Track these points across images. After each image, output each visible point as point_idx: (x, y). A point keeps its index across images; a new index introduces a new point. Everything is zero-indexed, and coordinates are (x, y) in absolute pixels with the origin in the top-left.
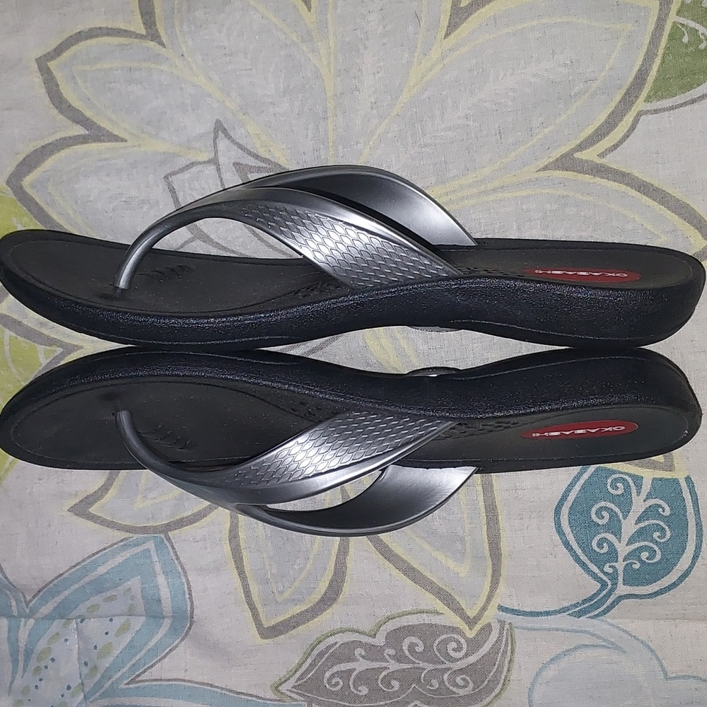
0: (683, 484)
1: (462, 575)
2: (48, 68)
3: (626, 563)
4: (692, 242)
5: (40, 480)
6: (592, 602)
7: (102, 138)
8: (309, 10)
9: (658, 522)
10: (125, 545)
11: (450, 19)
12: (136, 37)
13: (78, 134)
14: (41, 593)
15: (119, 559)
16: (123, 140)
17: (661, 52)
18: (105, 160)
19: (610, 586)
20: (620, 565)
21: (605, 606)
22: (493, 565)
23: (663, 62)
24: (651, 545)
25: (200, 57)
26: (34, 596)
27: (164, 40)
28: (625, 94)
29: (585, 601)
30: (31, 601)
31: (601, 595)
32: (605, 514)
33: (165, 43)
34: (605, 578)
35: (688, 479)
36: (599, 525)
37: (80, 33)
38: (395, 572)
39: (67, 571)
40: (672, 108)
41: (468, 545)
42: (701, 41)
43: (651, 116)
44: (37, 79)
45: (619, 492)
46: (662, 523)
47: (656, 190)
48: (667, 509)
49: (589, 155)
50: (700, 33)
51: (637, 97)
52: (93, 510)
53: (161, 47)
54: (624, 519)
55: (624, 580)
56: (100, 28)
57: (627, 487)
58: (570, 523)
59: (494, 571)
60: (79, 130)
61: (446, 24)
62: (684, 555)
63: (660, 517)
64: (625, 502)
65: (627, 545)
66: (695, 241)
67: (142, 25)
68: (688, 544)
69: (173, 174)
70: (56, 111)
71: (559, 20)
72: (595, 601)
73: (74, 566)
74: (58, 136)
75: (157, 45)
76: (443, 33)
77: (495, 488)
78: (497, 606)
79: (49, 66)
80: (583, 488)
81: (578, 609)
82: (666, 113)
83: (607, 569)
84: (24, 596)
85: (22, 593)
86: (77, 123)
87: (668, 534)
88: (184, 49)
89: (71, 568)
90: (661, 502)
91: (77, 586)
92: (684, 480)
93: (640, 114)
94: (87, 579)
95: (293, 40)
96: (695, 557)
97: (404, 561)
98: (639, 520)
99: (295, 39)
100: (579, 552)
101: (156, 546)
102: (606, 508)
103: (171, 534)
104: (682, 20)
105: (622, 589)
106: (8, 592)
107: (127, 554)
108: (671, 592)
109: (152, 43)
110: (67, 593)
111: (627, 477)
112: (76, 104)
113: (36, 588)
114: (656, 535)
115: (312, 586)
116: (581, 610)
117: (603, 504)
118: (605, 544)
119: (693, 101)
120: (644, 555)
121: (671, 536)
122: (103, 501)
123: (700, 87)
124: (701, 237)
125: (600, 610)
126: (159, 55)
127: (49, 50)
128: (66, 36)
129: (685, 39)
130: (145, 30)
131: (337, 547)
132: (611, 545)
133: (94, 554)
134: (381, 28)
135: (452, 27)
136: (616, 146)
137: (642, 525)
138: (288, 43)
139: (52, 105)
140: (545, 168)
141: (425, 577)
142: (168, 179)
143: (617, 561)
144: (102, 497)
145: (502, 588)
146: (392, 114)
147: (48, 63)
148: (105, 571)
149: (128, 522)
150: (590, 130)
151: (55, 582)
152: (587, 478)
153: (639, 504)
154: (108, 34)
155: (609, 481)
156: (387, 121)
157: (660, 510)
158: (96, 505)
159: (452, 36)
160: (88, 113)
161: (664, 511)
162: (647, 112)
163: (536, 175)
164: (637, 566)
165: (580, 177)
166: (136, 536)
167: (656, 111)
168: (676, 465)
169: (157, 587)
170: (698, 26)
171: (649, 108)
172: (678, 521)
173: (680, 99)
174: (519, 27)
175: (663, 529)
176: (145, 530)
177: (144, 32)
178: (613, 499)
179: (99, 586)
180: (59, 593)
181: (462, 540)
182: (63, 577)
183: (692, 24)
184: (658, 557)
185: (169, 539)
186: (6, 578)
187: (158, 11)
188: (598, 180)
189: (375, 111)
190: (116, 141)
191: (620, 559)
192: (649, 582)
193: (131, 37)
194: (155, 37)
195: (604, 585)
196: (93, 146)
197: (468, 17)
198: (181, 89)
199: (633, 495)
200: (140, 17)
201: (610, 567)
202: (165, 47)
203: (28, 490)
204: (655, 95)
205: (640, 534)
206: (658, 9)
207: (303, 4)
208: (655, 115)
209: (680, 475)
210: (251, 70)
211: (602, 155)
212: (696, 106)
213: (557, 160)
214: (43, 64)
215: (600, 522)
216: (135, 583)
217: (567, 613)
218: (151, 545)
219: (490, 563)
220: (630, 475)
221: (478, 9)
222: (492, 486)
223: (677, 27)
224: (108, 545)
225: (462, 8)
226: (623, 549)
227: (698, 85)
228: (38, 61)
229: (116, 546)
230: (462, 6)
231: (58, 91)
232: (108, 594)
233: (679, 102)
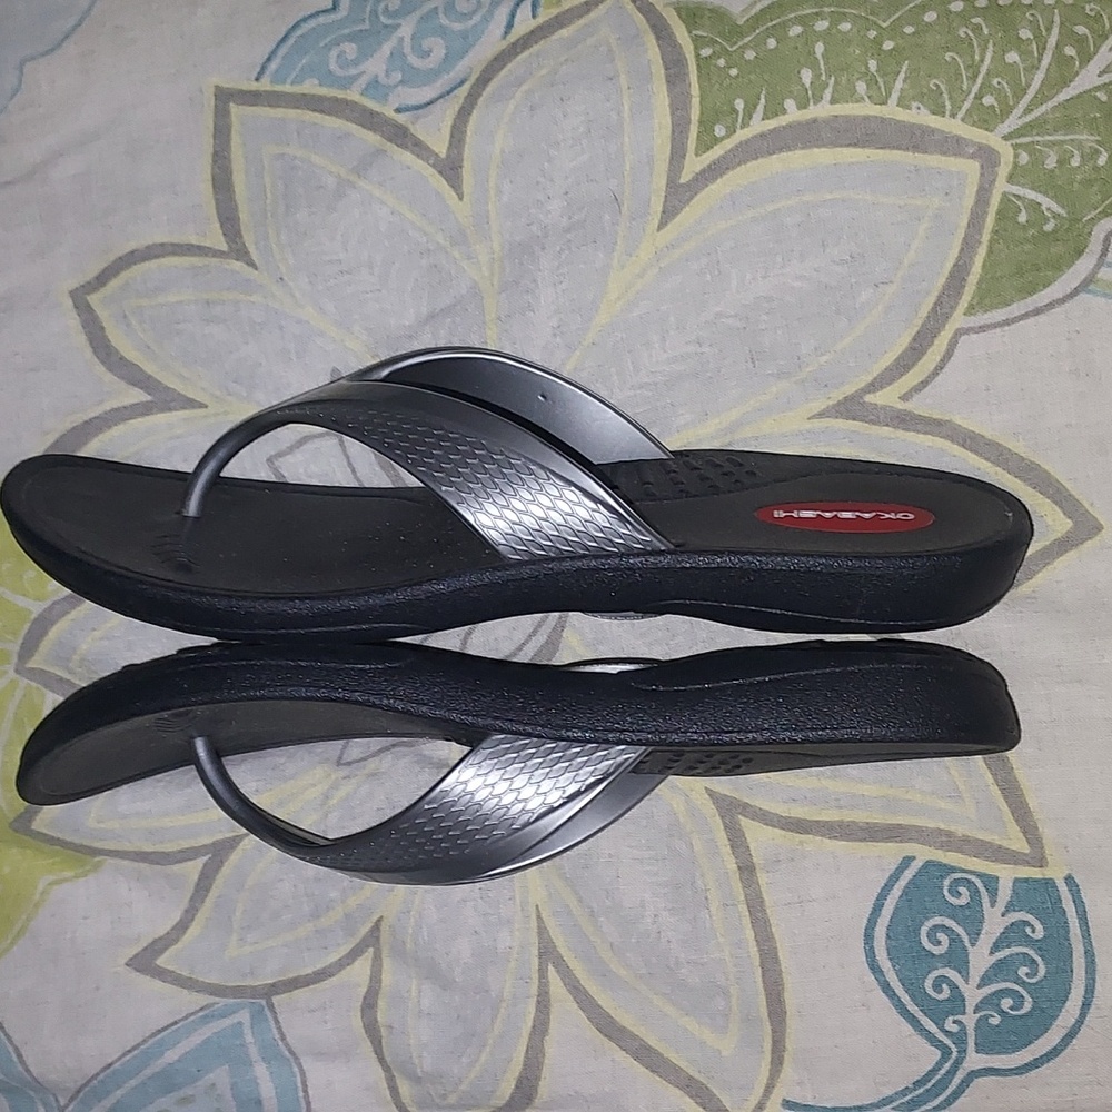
0: (1063, 888)
1: (724, 1053)
2: (89, 306)
3: (978, 1015)
4: (1050, 522)
5: (85, 918)
6: (929, 1085)
7: (173, 404)
8: (461, 199)
9: (1025, 950)
10: (206, 1016)
11: (666, 201)
12: (214, 256)
13: (136, 401)
14: (81, 1095)
15: (196, 1039)
16: (203, 406)
17: (986, 237)
18: (178, 438)
19: (955, 1055)
20: (970, 1020)
21: (949, 1091)
22: (774, 1031)
23: (990, 251)
24: (1016, 987)
25: (307, 280)
26: (72, 1099)
27: (254, 258)
28: (935, 304)
29: (918, 1084)
30: (67, 1106)
31: (943, 1072)
32: (942, 937)
33: (256, 262)
34: (947, 1041)
35: (1069, 880)
36: (933, 955)
37: (132, 252)
38: (621, 1056)
39: (120, 1058)
40: (1007, 323)
41: (734, 1000)
42: (1047, 220)
43: (975, 336)
44: (73, 321)
45: (963, 901)
46: (1031, 953)
47: (989, 443)
48: (1039, 927)
49: (887, 397)
50: (1044, 208)
51: (953, 308)
52: (161, 961)
53: (251, 269)
54: (973, 945)
55: (976, 1044)
56: (162, 245)
57: (975, 893)
58: (889, 955)
59: (775, 1042)
60: (137, 396)
61: (660, 209)
62: (1068, 1003)
63: (1030, 942)
64: (972, 918)
65: (979, 987)
66: (1054, 520)
67: (222, 238)
68: (1073, 986)
69: (280, 455)
70: (103, 369)
71: (829, 197)
72: (933, 1081)
73: (129, 1051)
74: (107, 406)
75: (245, 266)
76: (656, 222)
77: (767, 903)
78: (780, 1101)
79: (90, 302)
80: (905, 892)
81: (906, 1099)
82: (998, 330)
83: (950, 1026)
84: (57, 1100)
85: (54, 1095)
86: (134, 385)
87: (1042, 970)
88: (283, 269)
89: (124, 1055)
90: (1030, 918)
91: (133, 1083)
92: (1063, 881)
93: (959, 333)
94: (148, 1072)
95: (438, 243)
96: (1086, 1005)
97: (635, 1037)
98: (996, 948)
99: (442, 241)
100: (905, 998)
101: (252, 1017)
102: (944, 928)
103: (275, 999)
104: (1015, 189)
105: (974, 1060)
106: (32, 1093)
107: (207, 1031)
108: (1050, 1064)
109: (239, 264)
110: (119, 1093)
111: (973, 878)
112: (131, 354)
113: (73, 1086)
114: (1023, 971)
115: (489, 1088)
116: (911, 1100)
117: (937, 920)
118: (944, 986)
119: (1037, 312)
120: (1006, 1003)
121: (1047, 972)
122: (179, 945)
123: (1048, 290)
124: (1062, 515)
125: (941, 1098)
126: (248, 281)
127: (88, 279)
128: (112, 258)
129: (1022, 218)
130: (225, 244)
131: (530, 1024)
132: (954, 987)
133: (160, 1031)
134: (565, 220)
135: (668, 214)
136: (924, 384)
137: (1001, 955)
138: (431, 248)
139: (96, 359)
140: (821, 415)
141: (667, 1062)
142: (273, 463)
143: (964, 1013)
144: (176, 941)
145: (788, 1070)
146: (586, 343)
147: (88, 298)
148: (176, 1058)
149: (213, 979)
150: (888, 360)
151: (101, 1076)
152: (910, 877)
153: (994, 922)
154: (174, 253)
155: (946, 882)
156: (578, 353)
157: (1028, 930)
158: (167, 953)
159: (669, 226)
160: (150, 368)
161: (1033, 931)
162: (968, 331)
163: (808, 425)
164: (996, 1020)
165: (875, 429)
166: (222, 1001)
167: (982, 329)
168: (1049, 858)
169: (254, 1081)
170: (1040, 198)
171: (972, 325)
172: (1056, 948)
173: (1017, 308)
174: (770, 208)
175: (1034, 961)
176: (237, 991)
177: (224, 247)
178: (953, 912)
179: (168, 1082)
180: (108, 1093)
181: (726, 994)
182: (112, 1068)
183: (1031, 195)
184: (1028, 1006)
185: (271, 1007)
186: (28, 1070)
187: (243, 216)
188: (900, 433)
189: (558, 340)
190: (194, 407)
191: (970, 1009)
192: (1016, 1047)
193: (206, 255)
194: (241, 253)
195: (946, 1052)
196: (160, 418)
197: (692, 198)
198: (281, 328)
199: (984, 905)
200: (218, 225)
201: (954, 1022)
202: (256, 269)
203: (68, 936)
204: (982, 302)
205: (999, 970)
206: (978, 175)
207: (451, 189)
208: (981, 334)
209: (1056, 872)
210: (379, 291)
211: (905, 398)
212: (1042, 318)
213: (839, 403)
214: (80, 298)
215: (936, 950)
216: (220, 1076)
217: (891, 1106)
218: (244, 1017)
219: (768, 1028)
220: (979, 875)
221: (707, 186)
222: (762, 902)
223: (1009, 200)
224: (181, 1017)
225: (682, 185)
226: (973, 994)
227: (1045, 287)
228: (73, 294)
229: (193, 1018)
230: (682, 181)
231: (105, 338)
232: (182, 1093)
233: (1017, 314)
